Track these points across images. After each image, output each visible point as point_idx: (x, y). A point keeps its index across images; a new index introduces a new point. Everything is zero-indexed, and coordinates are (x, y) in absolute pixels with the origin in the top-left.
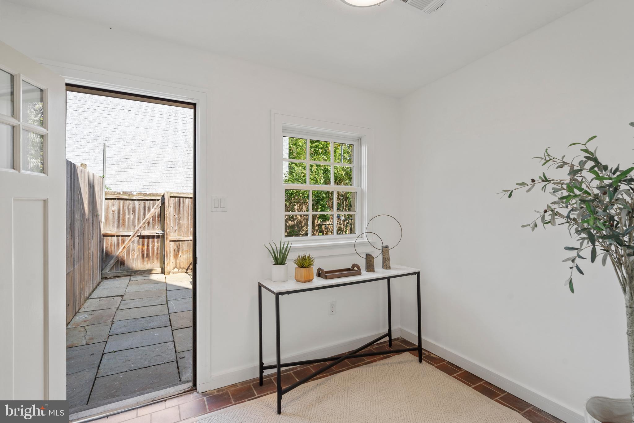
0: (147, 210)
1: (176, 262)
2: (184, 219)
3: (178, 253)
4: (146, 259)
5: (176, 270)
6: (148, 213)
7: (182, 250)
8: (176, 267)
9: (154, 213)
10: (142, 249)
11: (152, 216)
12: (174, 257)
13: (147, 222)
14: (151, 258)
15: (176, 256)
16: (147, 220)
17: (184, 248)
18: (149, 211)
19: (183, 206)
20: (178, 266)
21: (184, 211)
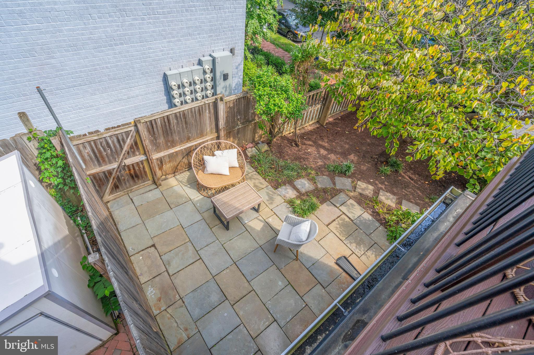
0: (121, 142)
1: (162, 172)
2: (160, 138)
3: (162, 165)
4: (136, 179)
5: (164, 177)
6: (124, 145)
7: (165, 162)
8: (163, 175)
9: (131, 143)
10: (130, 173)
11: (129, 146)
12: (159, 169)
13: (126, 153)
14: (140, 177)
15: (161, 168)
16: (126, 151)
17: (166, 160)
18: (124, 142)
19: (157, 127)
20: (164, 174)
21: (158, 131)
